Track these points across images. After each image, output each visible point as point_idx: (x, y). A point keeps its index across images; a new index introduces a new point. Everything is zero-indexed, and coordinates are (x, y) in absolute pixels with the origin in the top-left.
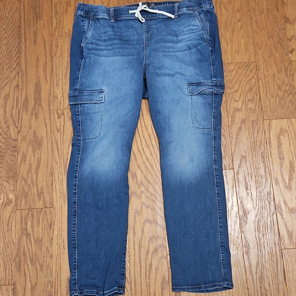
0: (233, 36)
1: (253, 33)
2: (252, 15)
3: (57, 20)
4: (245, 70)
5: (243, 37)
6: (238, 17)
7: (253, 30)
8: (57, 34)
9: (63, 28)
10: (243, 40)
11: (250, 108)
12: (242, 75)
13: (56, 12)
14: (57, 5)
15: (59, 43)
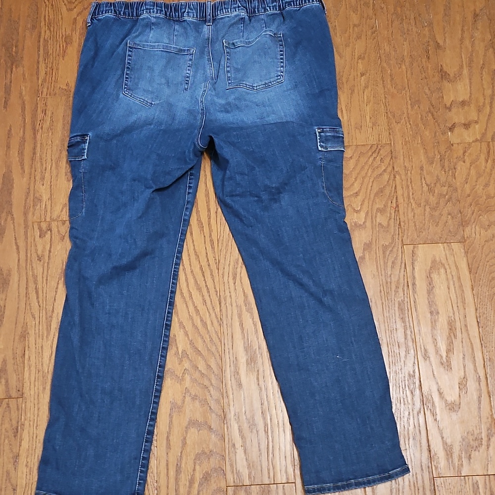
0: (352, 100)
1: (386, 96)
2: (385, 65)
3: (47, 66)
4: (371, 159)
5: (368, 102)
6: (361, 68)
7: (386, 90)
8: (45, 90)
9: (56, 81)
10: (368, 108)
11: (380, 224)
12: (366, 167)
13: (47, 54)
14: (48, 42)
15: (48, 106)
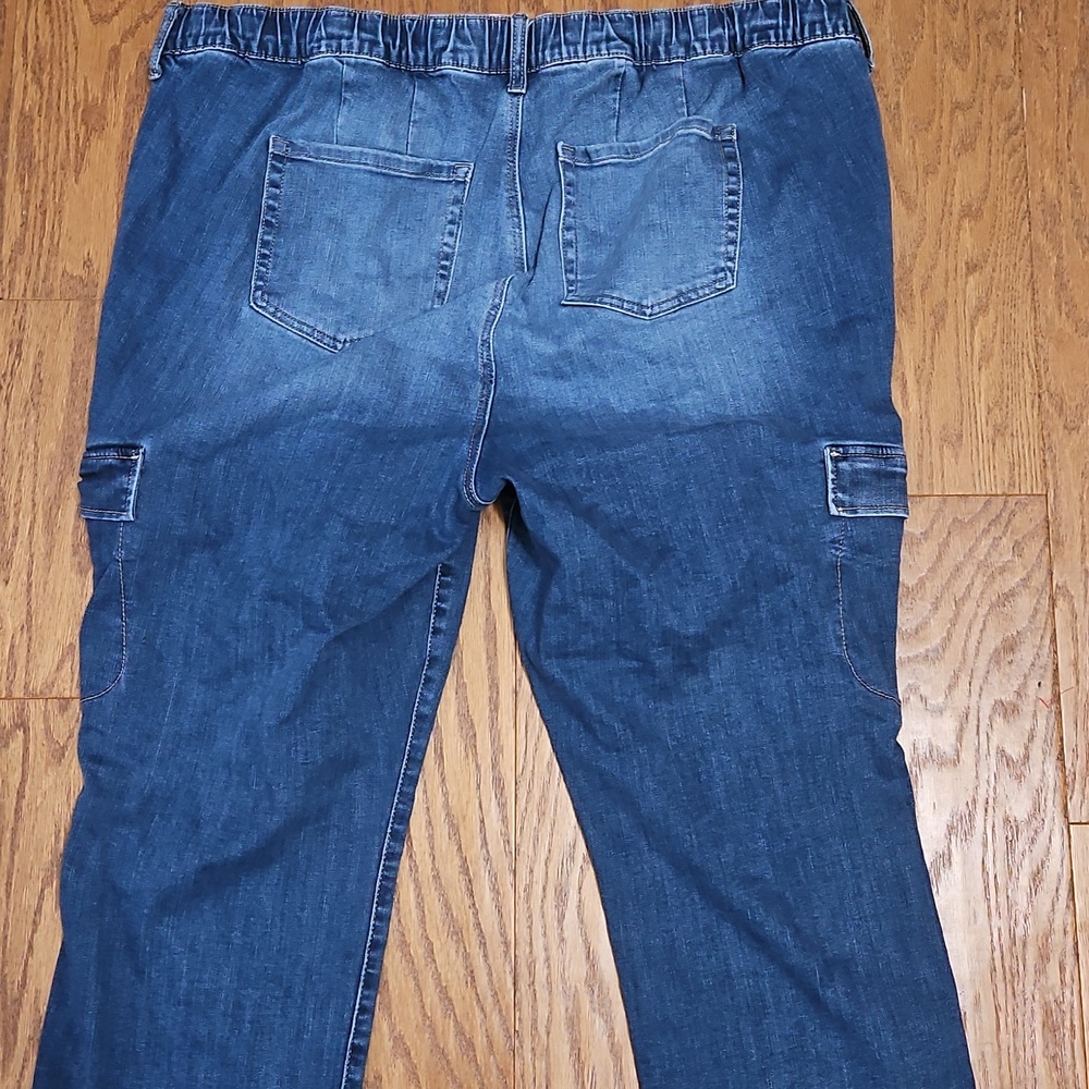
0: (937, 350)
1: (1040, 340)
2: (1041, 239)
3: (28, 202)
4: (986, 542)
5: (986, 358)
6: (969, 246)
7: (1042, 321)
8: (20, 278)
9: (54, 251)
10: (983, 378)
11: (1002, 752)
12: (969, 570)
13: (27, 158)
14: (32, 122)
15: (28, 331)
